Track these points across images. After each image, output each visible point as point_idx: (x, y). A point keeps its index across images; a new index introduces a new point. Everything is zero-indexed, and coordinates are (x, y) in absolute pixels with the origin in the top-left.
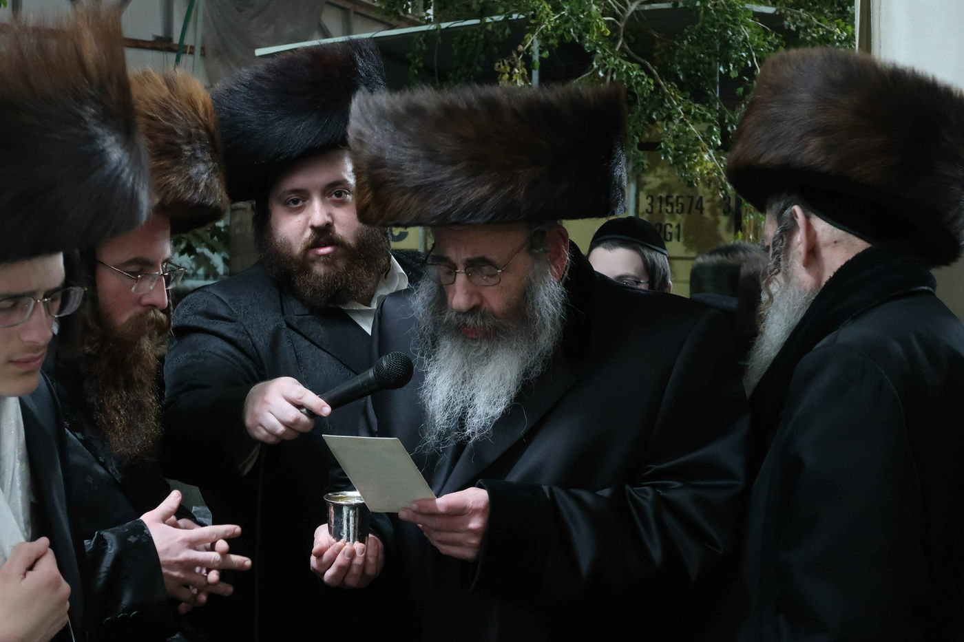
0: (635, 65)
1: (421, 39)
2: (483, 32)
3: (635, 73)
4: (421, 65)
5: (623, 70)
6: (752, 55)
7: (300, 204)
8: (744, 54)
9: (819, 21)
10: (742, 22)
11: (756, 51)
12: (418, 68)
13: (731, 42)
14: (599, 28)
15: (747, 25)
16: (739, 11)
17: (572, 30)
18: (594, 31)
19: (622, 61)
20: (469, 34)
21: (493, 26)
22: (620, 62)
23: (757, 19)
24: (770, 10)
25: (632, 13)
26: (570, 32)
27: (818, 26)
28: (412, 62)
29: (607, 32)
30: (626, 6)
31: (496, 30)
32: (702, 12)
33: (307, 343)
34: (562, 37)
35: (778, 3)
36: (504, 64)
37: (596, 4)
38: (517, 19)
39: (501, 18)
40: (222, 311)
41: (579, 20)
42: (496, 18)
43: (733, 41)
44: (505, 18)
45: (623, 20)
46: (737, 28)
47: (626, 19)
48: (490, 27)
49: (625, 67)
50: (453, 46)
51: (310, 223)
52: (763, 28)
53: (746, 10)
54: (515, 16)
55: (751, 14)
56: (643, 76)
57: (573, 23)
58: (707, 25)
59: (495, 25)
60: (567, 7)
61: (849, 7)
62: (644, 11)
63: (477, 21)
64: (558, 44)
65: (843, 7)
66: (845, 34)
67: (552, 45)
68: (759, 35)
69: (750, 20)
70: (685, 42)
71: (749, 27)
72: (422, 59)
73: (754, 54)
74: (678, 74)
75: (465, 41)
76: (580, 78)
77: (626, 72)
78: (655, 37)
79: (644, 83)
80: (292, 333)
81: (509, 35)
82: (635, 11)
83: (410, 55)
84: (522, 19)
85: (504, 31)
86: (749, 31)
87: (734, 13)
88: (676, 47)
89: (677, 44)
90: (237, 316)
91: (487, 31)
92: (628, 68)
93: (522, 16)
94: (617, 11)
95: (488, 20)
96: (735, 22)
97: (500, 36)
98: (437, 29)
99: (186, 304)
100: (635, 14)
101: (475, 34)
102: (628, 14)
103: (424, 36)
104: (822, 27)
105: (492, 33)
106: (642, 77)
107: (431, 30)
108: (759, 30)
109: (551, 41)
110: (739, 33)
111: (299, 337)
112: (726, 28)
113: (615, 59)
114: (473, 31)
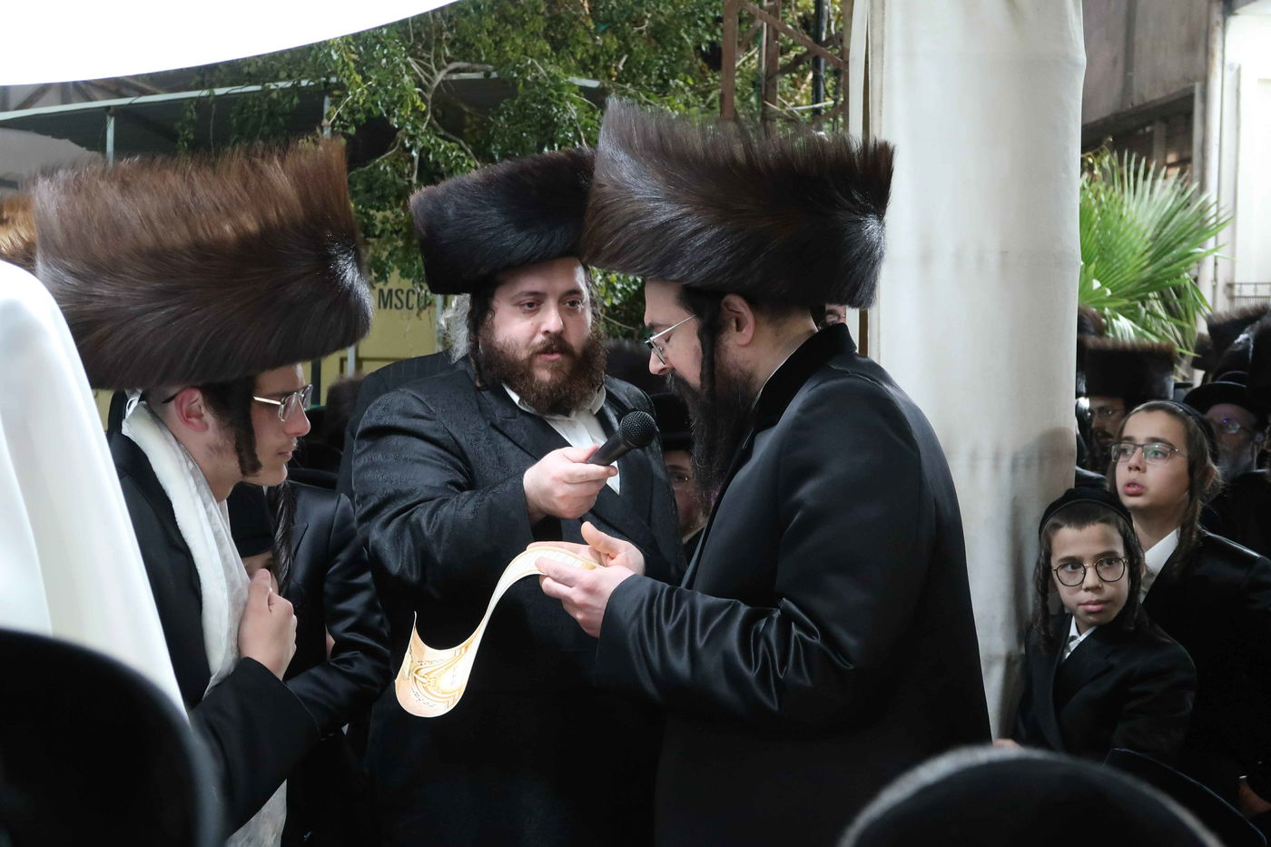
0: (453, 144)
1: (192, 106)
2: (267, 99)
3: (454, 153)
4: (191, 137)
5: (441, 150)
6: (580, 135)
7: (535, 307)
8: (570, 135)
9: (648, 97)
10: (568, 97)
11: (585, 131)
12: (188, 140)
13: (555, 119)
14: (413, 103)
15: (572, 101)
16: (563, 85)
17: (379, 103)
18: (408, 105)
19: (440, 141)
20: (250, 103)
21: (278, 94)
22: (436, 141)
23: (582, 94)
24: (594, 84)
25: (439, 84)
26: (378, 105)
27: (647, 103)
28: (181, 133)
29: (422, 107)
30: (432, 74)
31: (281, 99)
32: (521, 84)
33: (511, 444)
34: (370, 111)
35: (600, 76)
36: (308, 141)
37: (409, 75)
38: (307, 86)
39: (288, 84)
40: (419, 409)
41: (386, 91)
42: (281, 84)
43: (558, 119)
44: (293, 85)
45: (430, 91)
46: (562, 104)
47: (433, 90)
48: (274, 95)
49: (443, 146)
50: (231, 116)
51: (544, 328)
52: (589, 105)
53: (571, 85)
54: (304, 83)
55: (576, 89)
56: (462, 157)
57: (381, 95)
58: (527, 100)
59: (281, 94)
60: (374, 77)
61: (671, 81)
62: (452, 81)
63: (258, 88)
64: (366, 118)
65: (664, 80)
66: (677, 113)
67: (360, 120)
68: (586, 112)
69: (575, 96)
70: (502, 118)
71: (575, 104)
72: (192, 129)
73: (582, 134)
74: (492, 154)
75: (245, 111)
76: (383, 157)
77: (444, 152)
78: (464, 112)
79: (464, 165)
80: (495, 433)
81: (297, 105)
82: (442, 81)
83: (178, 125)
84: (311, 86)
85: (292, 100)
86: (575, 107)
87: (559, 88)
88: (490, 124)
89: (491, 119)
90: (434, 414)
91: (271, 99)
92: (446, 148)
93: (312, 83)
94: (424, 81)
95: (272, 87)
96: (560, 97)
97: (287, 106)
98: (209, 96)
99: (379, 404)
100: (442, 86)
101: (257, 102)
102: (435, 85)
103: (195, 103)
104: (651, 104)
105: (277, 102)
106: (463, 159)
107: (203, 97)
108: (585, 107)
109: (358, 116)
110: (565, 110)
111: (501, 438)
112: (550, 104)
113: (431, 137)
114: (254, 99)
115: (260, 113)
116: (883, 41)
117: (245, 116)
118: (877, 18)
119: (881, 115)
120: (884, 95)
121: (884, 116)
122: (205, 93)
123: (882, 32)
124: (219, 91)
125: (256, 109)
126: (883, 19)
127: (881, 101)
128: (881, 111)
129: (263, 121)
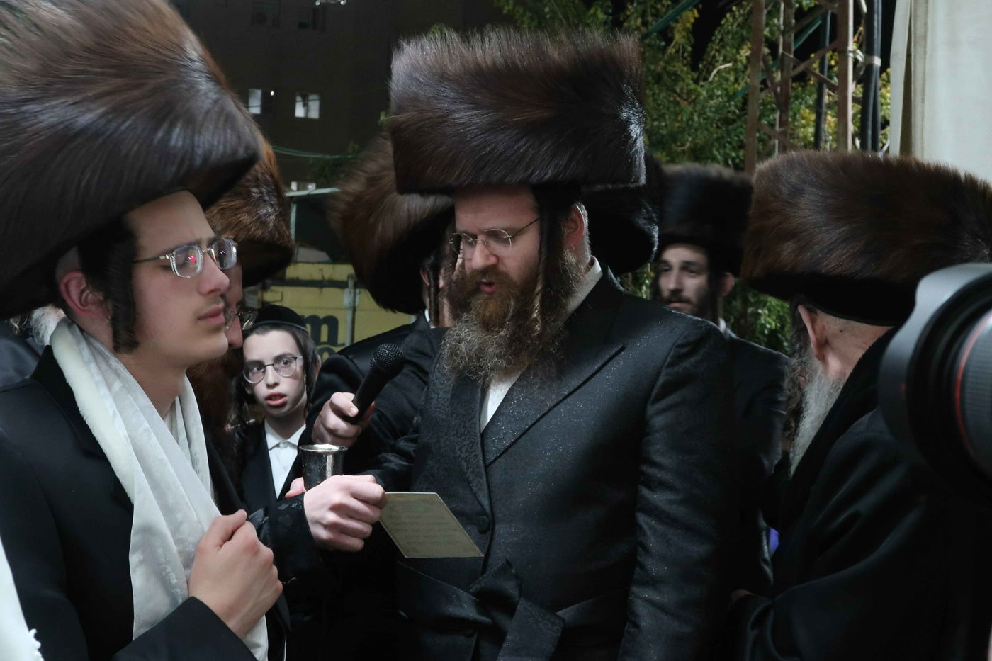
116: (926, 32)
118: (920, 12)
123: (926, 24)
126: (927, 11)
127: (924, 90)
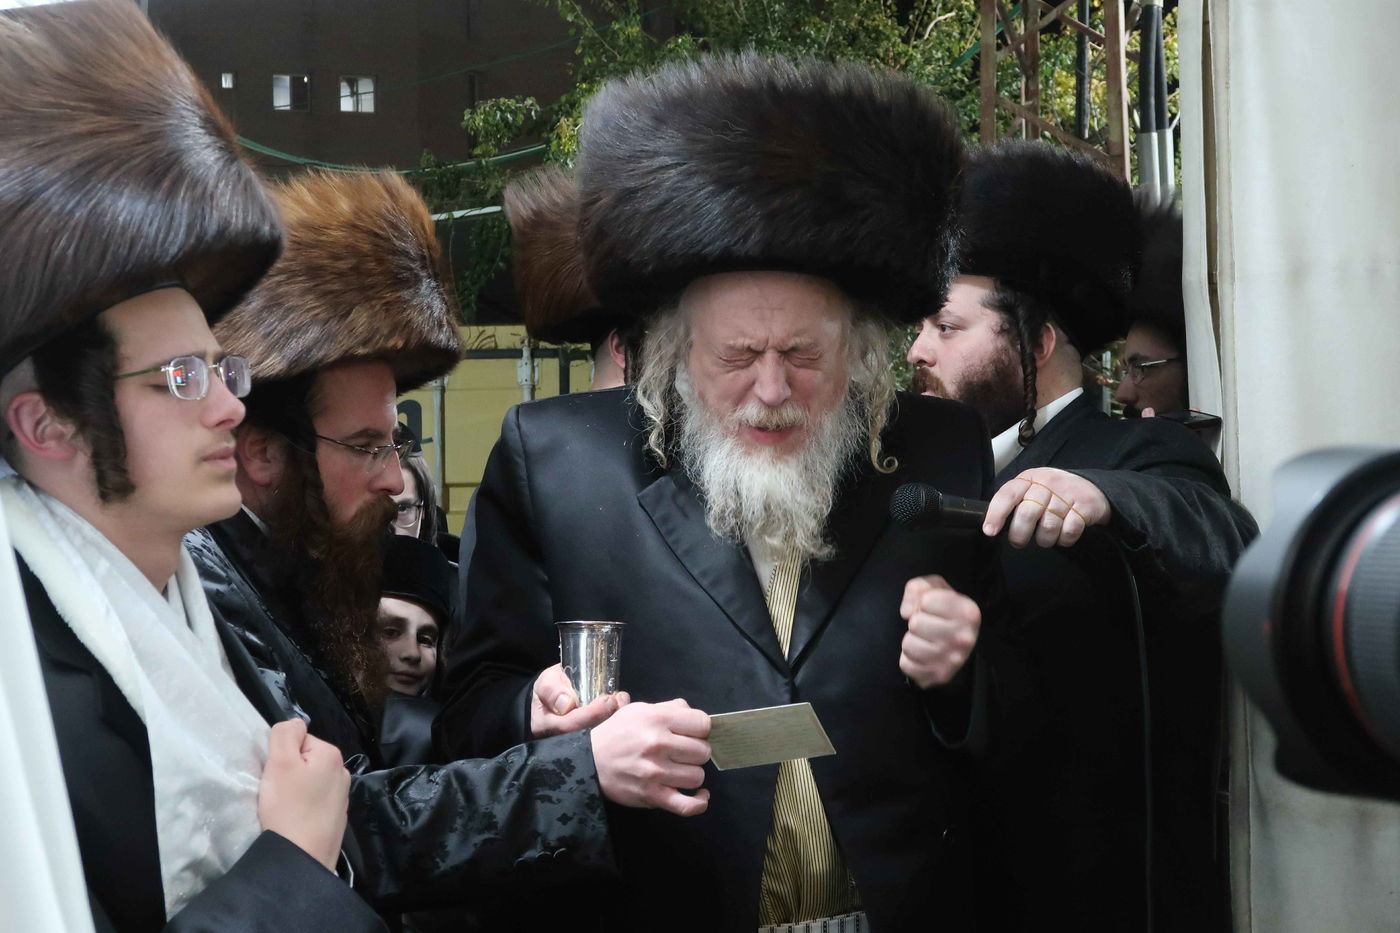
20: (489, 224)
50: (471, 238)
75: (484, 233)
98: (449, 219)
114: (493, 220)
115: (499, 233)
117: (484, 237)
119: (1228, 88)
120: (1231, 60)
121: (1231, 89)
122: (444, 216)
124: (457, 214)
125: (495, 230)
127: (1228, 71)
128: (1227, 83)
129: (502, 244)
